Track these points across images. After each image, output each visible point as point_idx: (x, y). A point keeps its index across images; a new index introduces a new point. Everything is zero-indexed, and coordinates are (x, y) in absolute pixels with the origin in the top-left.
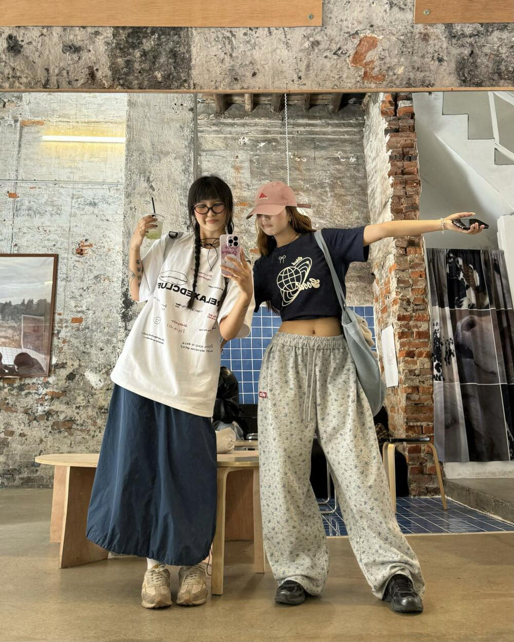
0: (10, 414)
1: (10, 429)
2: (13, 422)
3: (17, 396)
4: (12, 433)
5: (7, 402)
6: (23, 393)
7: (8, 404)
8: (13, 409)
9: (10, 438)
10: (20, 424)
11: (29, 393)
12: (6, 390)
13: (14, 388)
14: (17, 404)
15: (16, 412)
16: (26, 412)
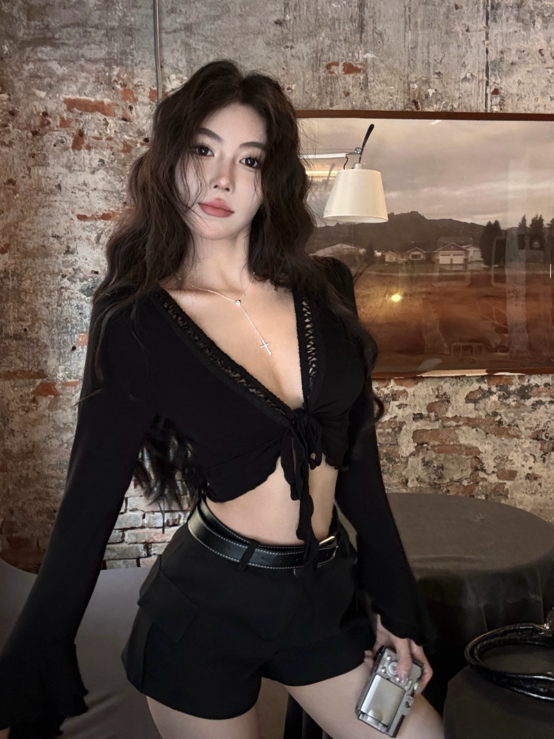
0: (506, 441)
1: (508, 467)
2: (513, 456)
3: (516, 407)
4: (512, 475)
5: (498, 419)
6: (529, 402)
7: (500, 422)
8: (511, 432)
9: (509, 484)
10: (526, 458)
11: (540, 403)
12: (494, 398)
13: (509, 394)
14: (519, 422)
15: (518, 437)
16: (536, 438)
